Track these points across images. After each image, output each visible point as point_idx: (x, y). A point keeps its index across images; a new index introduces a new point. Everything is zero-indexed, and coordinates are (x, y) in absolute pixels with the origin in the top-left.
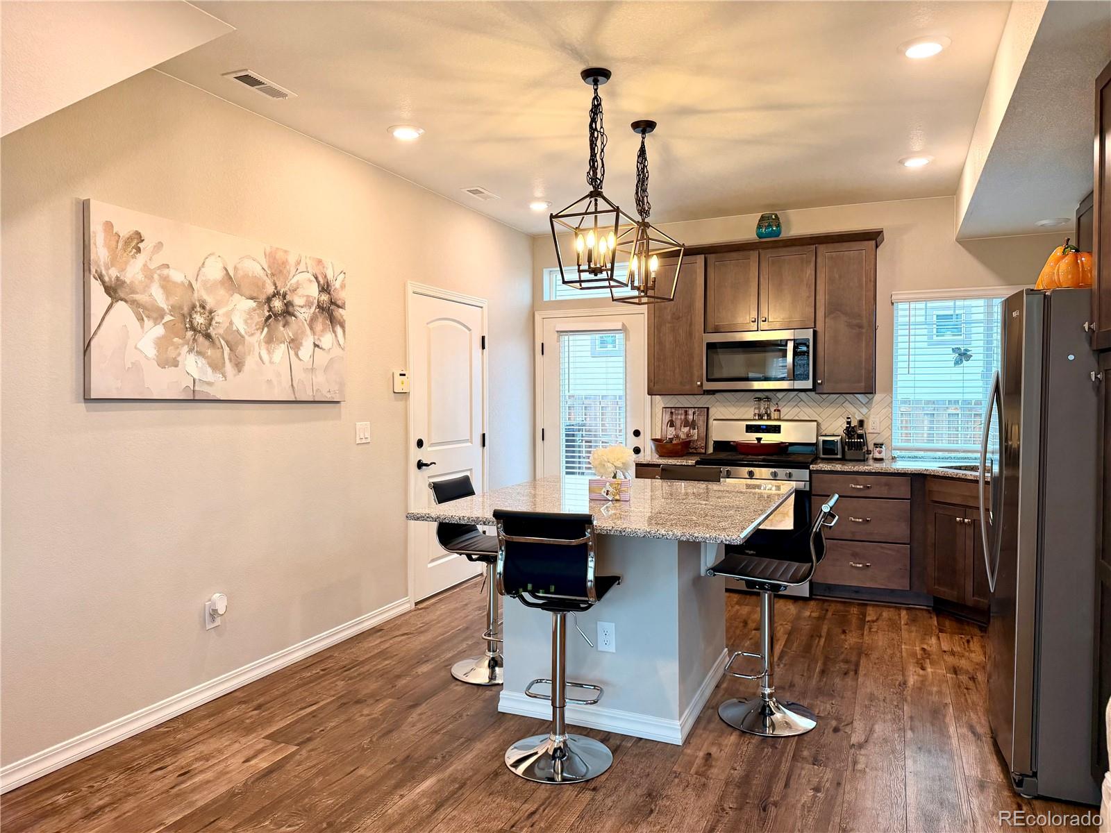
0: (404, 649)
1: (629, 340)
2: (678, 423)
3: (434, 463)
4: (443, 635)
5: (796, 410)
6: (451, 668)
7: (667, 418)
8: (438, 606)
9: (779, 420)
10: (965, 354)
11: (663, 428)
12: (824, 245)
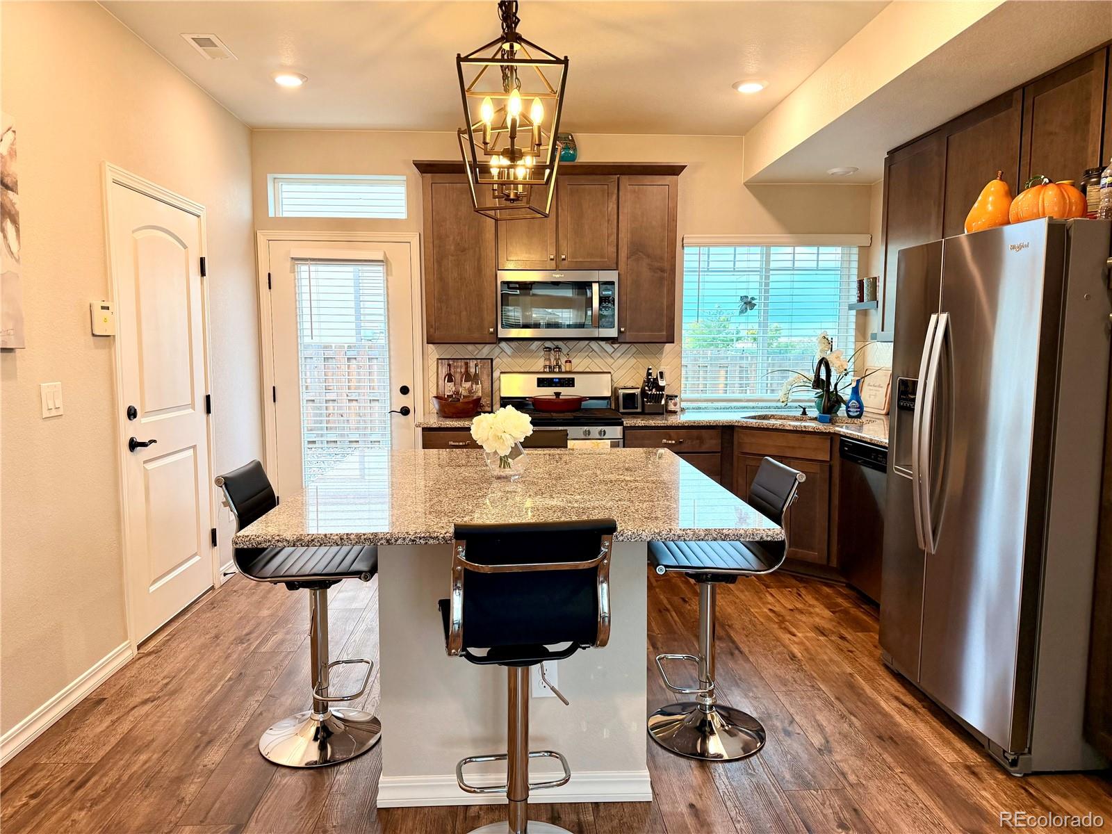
0: (159, 727)
1: (392, 275)
2: (458, 377)
3: (155, 441)
4: (210, 691)
5: (588, 361)
6: (258, 745)
7: (444, 371)
8: (174, 644)
9: (570, 372)
10: (750, 302)
11: (440, 383)
12: (627, 177)
